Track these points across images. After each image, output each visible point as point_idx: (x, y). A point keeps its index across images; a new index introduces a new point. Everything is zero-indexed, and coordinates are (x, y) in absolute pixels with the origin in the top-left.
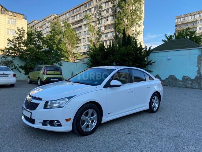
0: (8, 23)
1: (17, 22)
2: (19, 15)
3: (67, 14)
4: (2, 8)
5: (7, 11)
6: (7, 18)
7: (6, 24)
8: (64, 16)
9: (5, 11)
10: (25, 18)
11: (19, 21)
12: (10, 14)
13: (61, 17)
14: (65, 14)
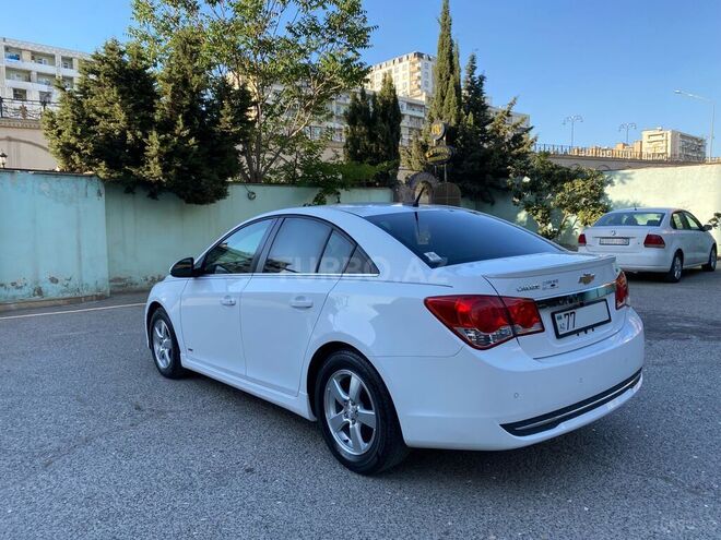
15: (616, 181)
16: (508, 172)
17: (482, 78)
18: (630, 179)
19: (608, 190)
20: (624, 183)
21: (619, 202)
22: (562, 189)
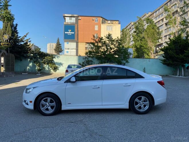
0: (107, 30)
1: (113, 28)
2: (115, 22)
3: (161, 9)
4: (103, 20)
5: (107, 20)
6: (106, 26)
7: (105, 31)
8: (158, 12)
9: (105, 21)
10: (119, 24)
11: (115, 26)
12: (108, 23)
13: (155, 14)
14: (159, 9)
15: (56, 57)
16: (28, 52)
17: (17, 25)
18: (59, 57)
19: (54, 59)
20: (58, 58)
21: (57, 62)
22: (45, 58)
